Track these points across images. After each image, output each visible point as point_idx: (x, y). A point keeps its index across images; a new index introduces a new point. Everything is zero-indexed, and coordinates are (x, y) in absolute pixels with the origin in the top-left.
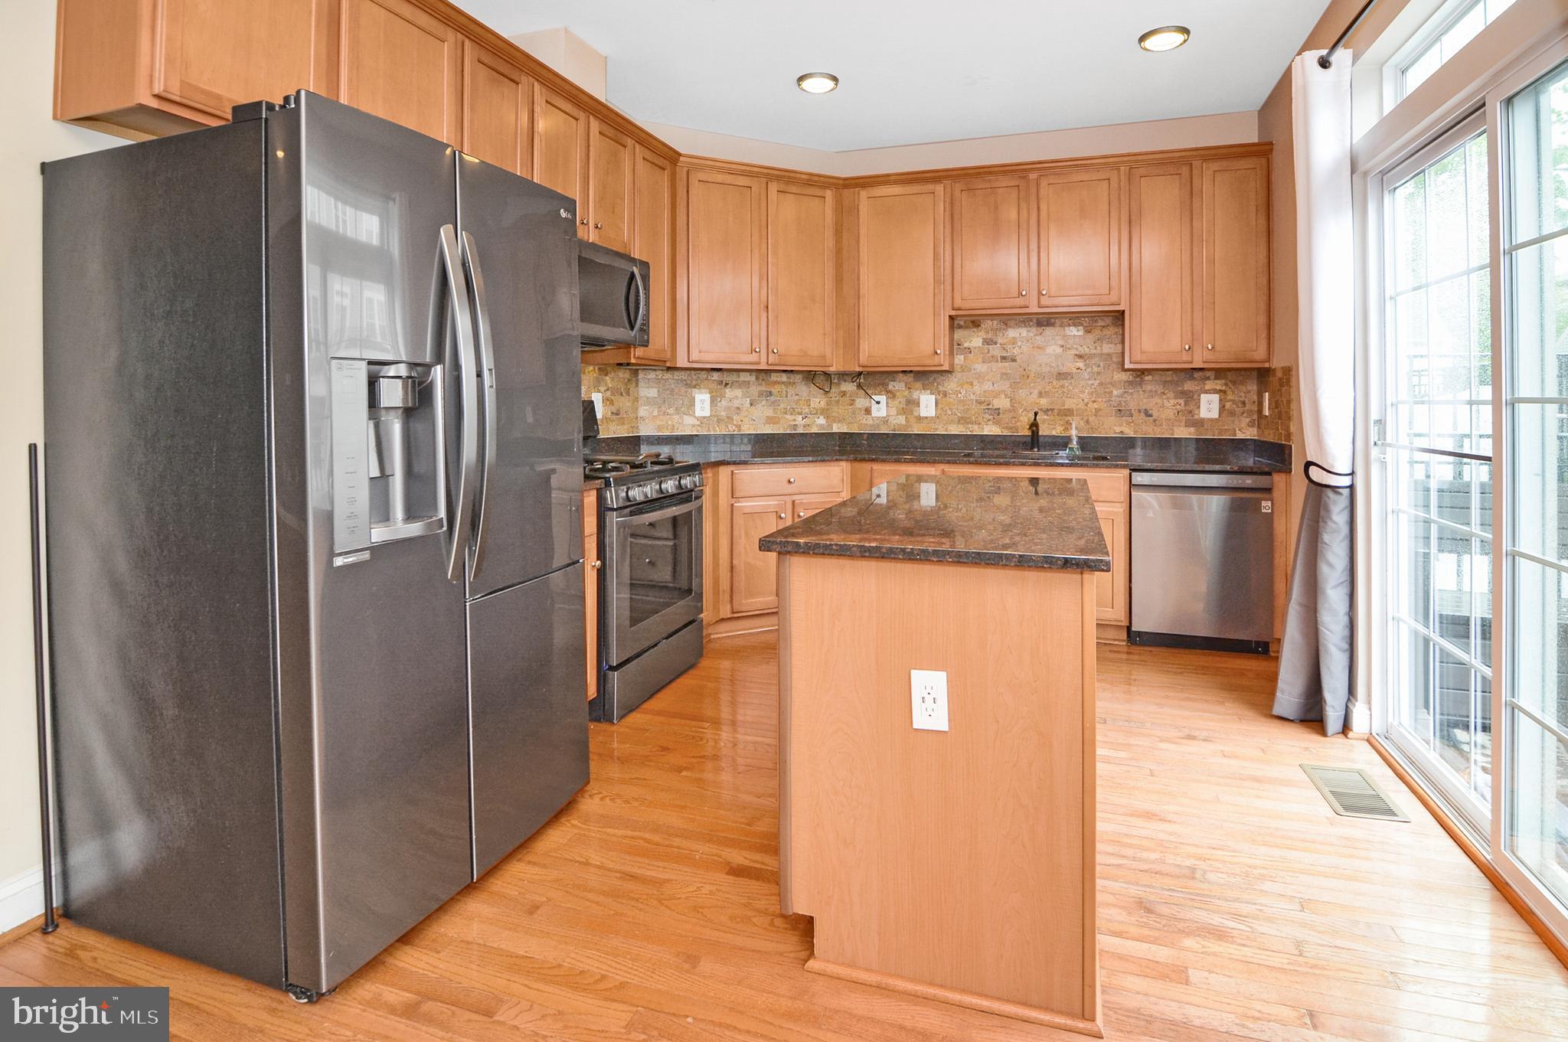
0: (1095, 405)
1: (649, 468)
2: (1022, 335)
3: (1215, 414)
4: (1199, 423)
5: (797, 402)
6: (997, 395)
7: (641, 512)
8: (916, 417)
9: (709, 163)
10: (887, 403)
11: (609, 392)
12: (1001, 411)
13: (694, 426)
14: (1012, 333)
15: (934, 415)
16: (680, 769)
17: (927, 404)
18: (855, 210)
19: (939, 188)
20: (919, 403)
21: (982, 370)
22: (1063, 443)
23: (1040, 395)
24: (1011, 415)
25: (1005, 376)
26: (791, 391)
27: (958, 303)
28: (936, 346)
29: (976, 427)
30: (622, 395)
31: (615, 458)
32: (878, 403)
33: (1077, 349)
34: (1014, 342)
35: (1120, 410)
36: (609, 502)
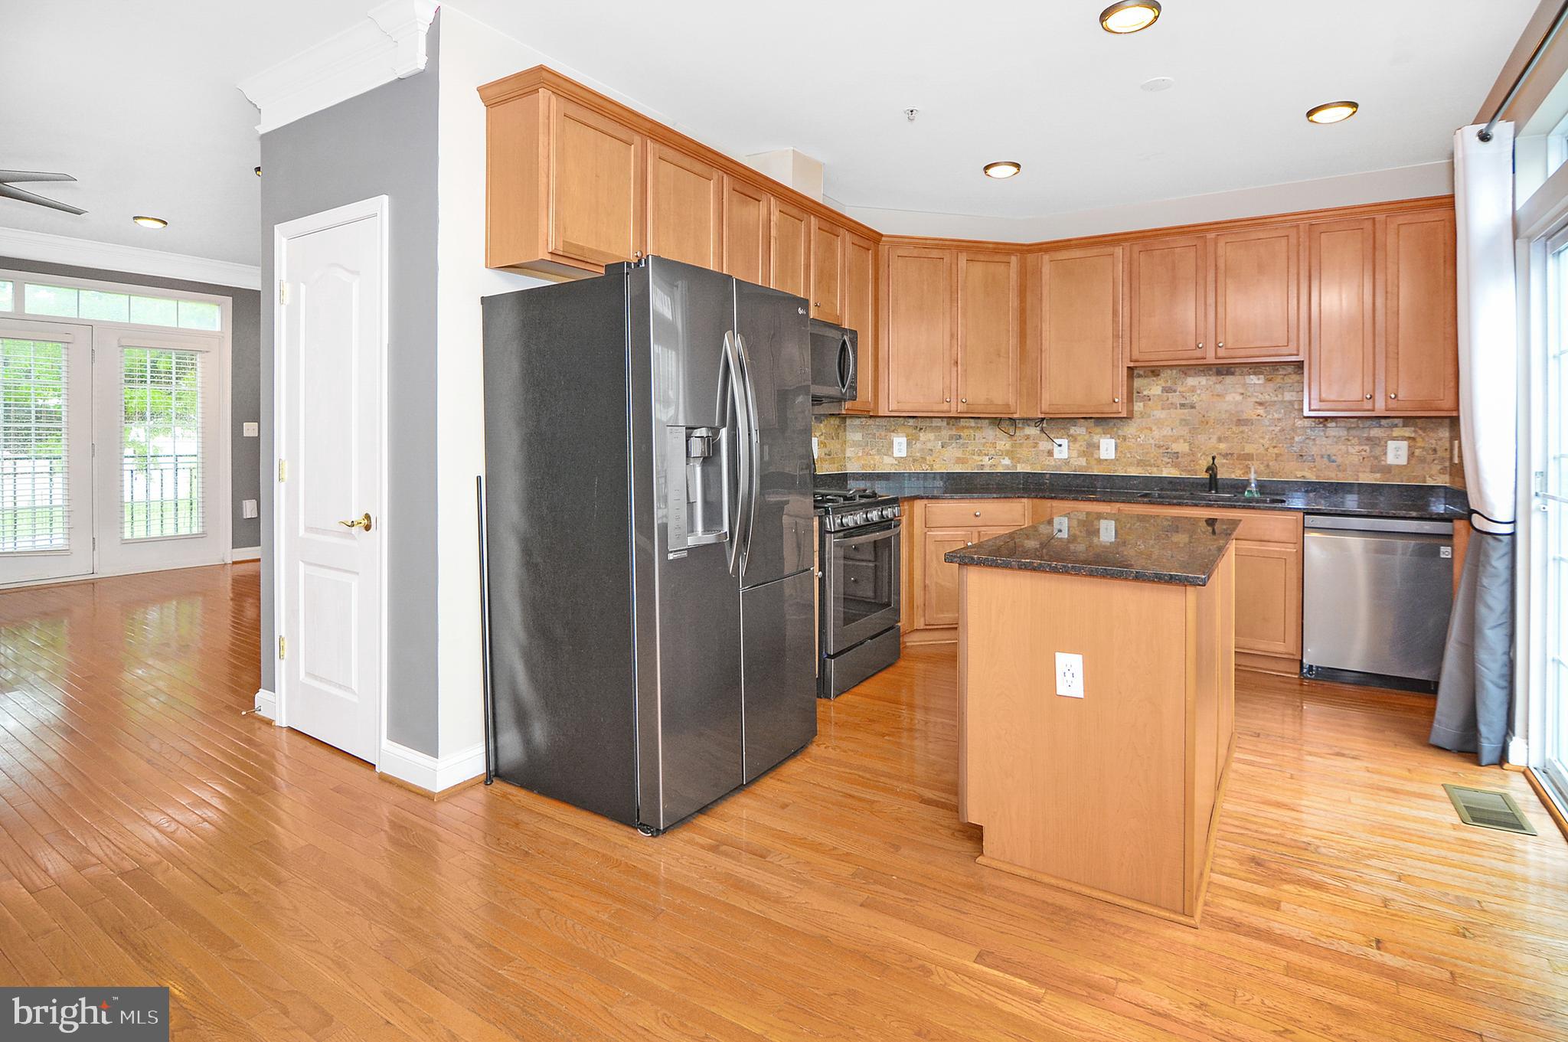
0: (1276, 451)
1: (857, 500)
2: (1202, 384)
3: (1403, 461)
4: (1388, 469)
5: (984, 445)
6: (1176, 440)
7: (851, 536)
8: (1096, 459)
9: (907, 240)
10: (1069, 446)
11: (823, 437)
12: (1180, 455)
13: (892, 465)
14: (1191, 381)
15: (1114, 457)
16: (883, 735)
17: (1107, 448)
18: (1038, 272)
19: (1118, 251)
20: (1099, 447)
21: (1162, 417)
22: (1240, 486)
23: (1220, 440)
24: (1189, 459)
25: (1184, 422)
26: (978, 434)
27: (1136, 355)
28: (1115, 394)
29: (1155, 469)
30: (833, 439)
31: (830, 492)
32: (1060, 445)
33: (1257, 397)
34: (1193, 390)
35: (1301, 456)
36: (829, 527)
